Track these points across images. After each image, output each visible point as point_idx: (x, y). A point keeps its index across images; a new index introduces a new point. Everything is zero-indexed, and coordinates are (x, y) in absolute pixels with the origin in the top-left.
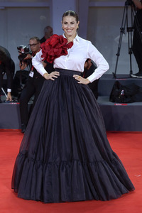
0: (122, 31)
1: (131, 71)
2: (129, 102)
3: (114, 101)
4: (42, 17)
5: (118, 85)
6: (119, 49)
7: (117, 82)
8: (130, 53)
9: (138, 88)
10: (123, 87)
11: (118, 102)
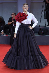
0: (42, 11)
1: (45, 25)
2: (45, 35)
3: (39, 35)
4: (14, 6)
5: (41, 29)
6: (41, 17)
7: (41, 28)
8: (45, 18)
9: (48, 30)
10: (42, 30)
11: (41, 35)
